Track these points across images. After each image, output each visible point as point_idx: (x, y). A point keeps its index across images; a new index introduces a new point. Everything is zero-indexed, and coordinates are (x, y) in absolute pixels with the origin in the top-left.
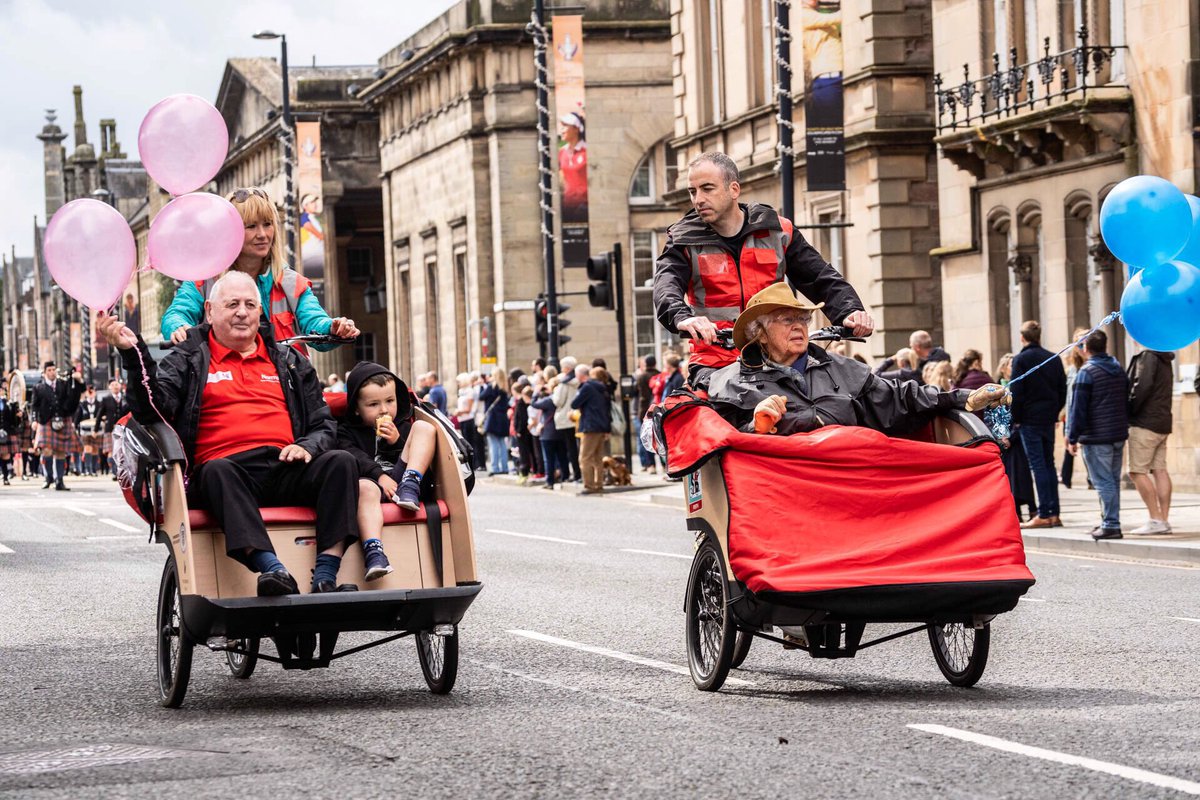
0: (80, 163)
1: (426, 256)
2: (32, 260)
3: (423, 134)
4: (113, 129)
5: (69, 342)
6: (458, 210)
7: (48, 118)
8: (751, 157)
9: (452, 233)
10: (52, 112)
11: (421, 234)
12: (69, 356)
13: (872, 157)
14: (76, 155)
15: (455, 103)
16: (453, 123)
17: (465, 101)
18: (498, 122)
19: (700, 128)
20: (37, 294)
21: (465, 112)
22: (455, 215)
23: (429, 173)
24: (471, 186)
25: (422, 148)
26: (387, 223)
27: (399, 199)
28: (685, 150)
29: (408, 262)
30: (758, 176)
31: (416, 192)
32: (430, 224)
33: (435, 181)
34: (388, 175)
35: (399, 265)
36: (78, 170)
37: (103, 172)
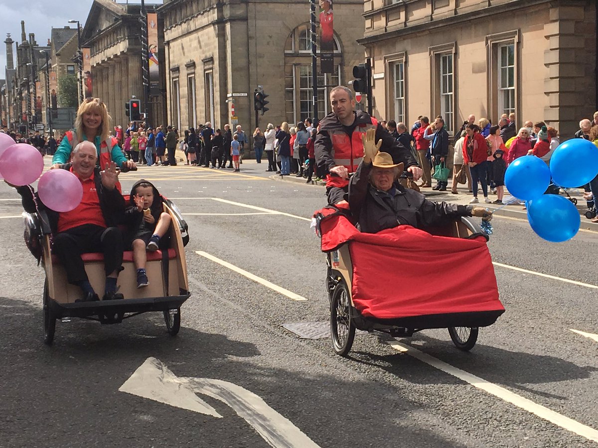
0: (24, 47)
1: (188, 74)
2: (4, 81)
3: (188, 24)
4: (33, 36)
5: (21, 107)
6: (209, 55)
7: (7, 36)
8: (431, 16)
9: (204, 64)
10: (9, 34)
11: (186, 65)
12: (22, 112)
13: (552, 7)
14: (22, 44)
15: (208, 9)
16: (206, 18)
17: (214, 8)
18: (230, 16)
19: (385, 5)
20: (7, 91)
21: (214, 13)
22: (206, 57)
23: (191, 40)
24: (217, 44)
25: (187, 30)
26: (167, 62)
27: (173, 52)
28: (372, 17)
29: (178, 77)
30: (440, 25)
31: (183, 48)
32: (191, 61)
33: (195, 44)
34: (168, 43)
35: (173, 78)
36: (23, 49)
37: (32, 50)
